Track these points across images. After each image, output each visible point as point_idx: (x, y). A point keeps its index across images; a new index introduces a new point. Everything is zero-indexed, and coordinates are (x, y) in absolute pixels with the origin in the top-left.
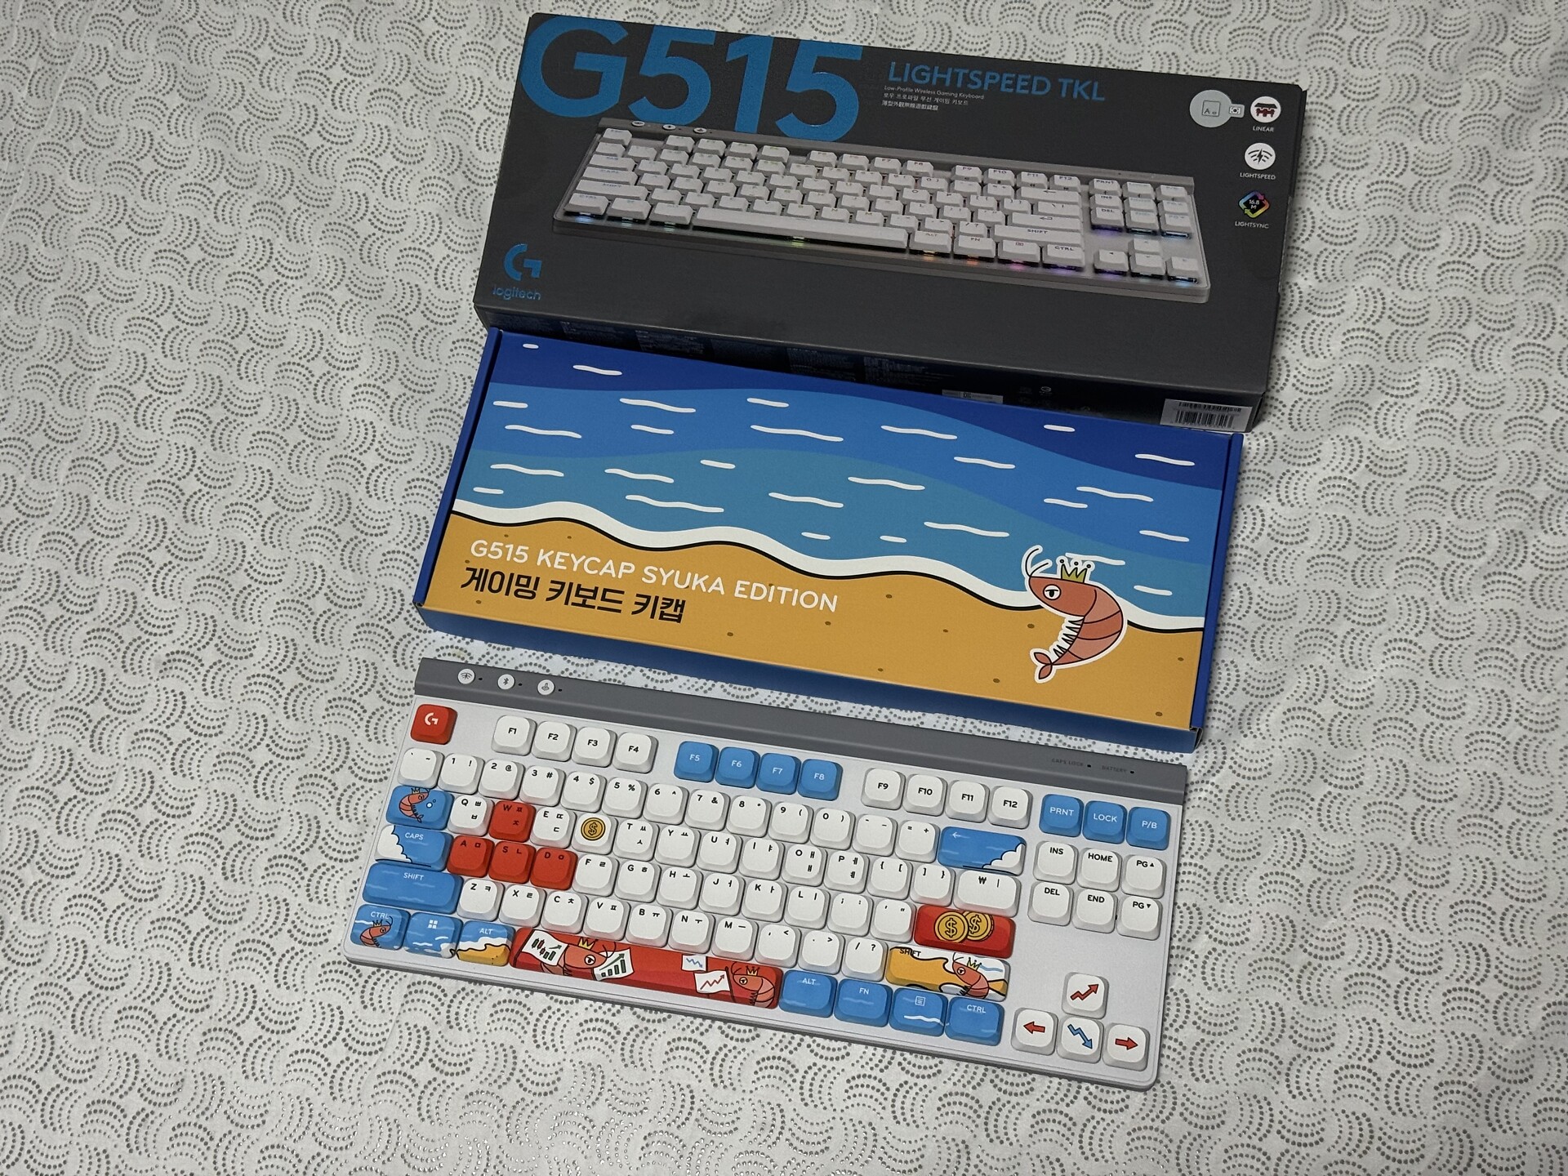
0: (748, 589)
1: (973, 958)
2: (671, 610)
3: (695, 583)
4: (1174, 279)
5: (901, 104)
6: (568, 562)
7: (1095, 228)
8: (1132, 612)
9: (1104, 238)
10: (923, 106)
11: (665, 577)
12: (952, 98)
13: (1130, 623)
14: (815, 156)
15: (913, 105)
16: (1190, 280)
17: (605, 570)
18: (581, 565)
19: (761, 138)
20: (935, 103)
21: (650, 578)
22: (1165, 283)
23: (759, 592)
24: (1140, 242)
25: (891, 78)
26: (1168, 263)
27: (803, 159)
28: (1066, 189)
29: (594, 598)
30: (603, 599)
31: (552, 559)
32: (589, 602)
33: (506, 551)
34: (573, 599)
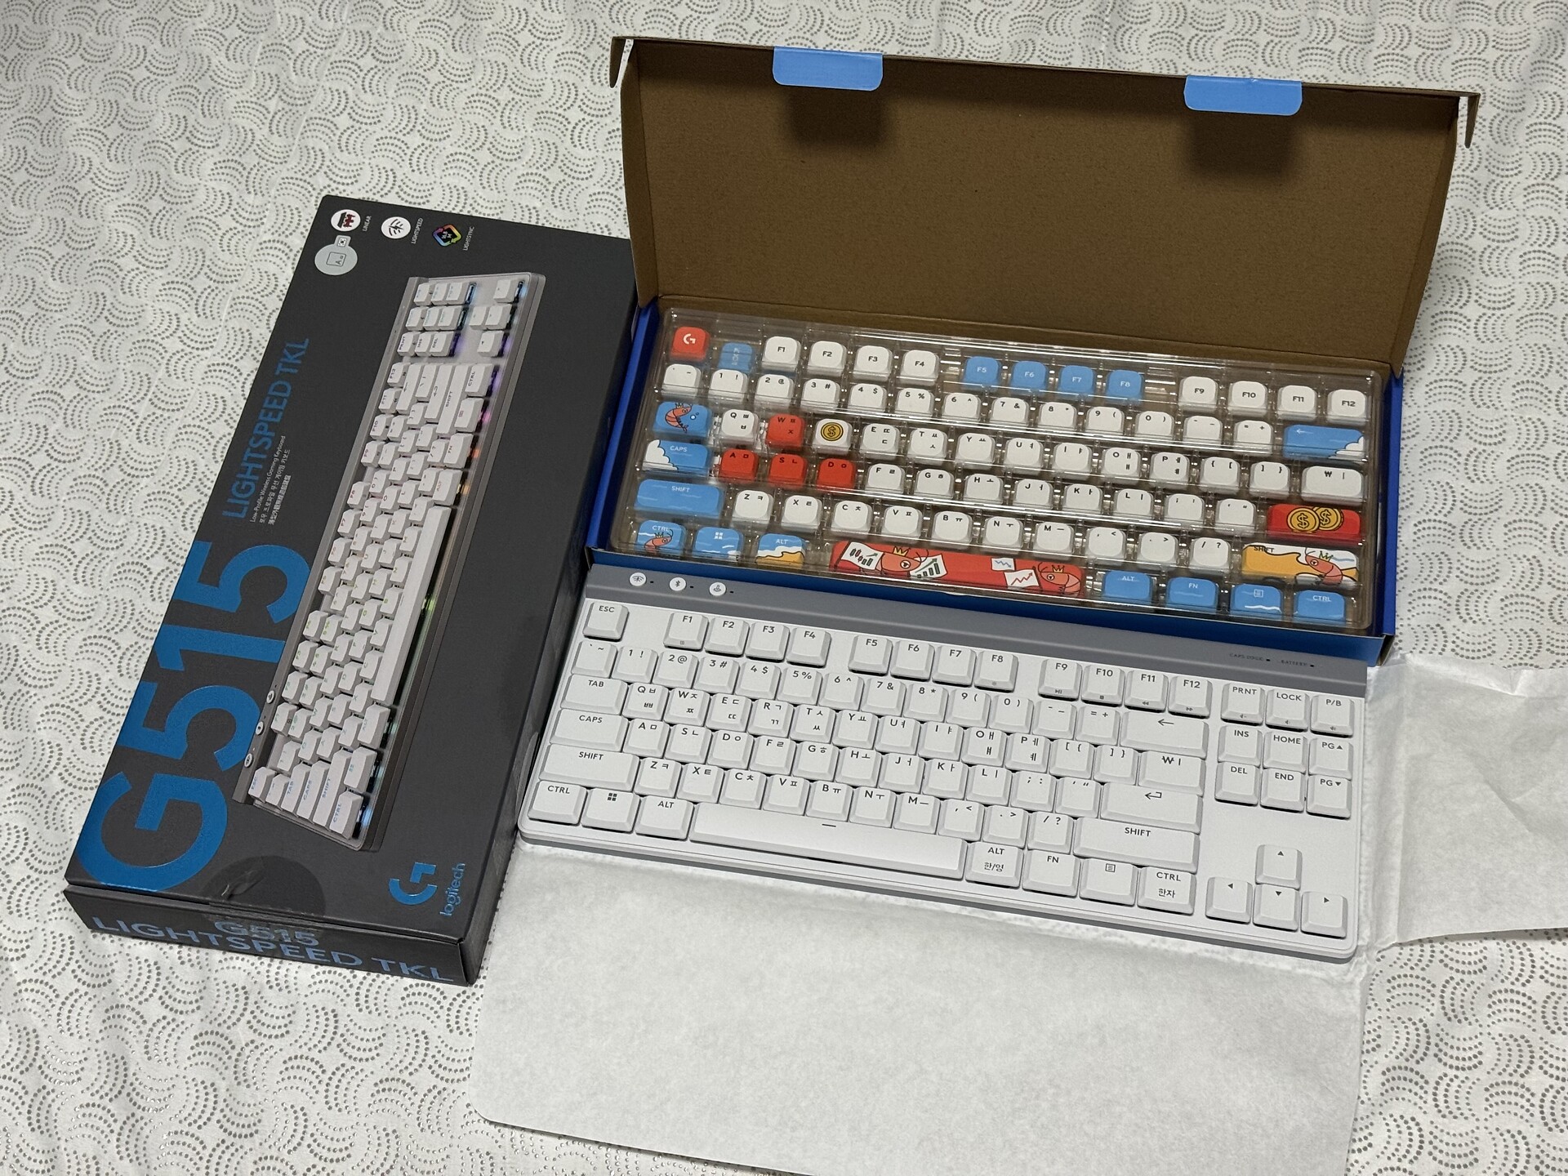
4: (517, 299)
7: (452, 353)
9: (464, 348)
10: (284, 488)
12: (279, 464)
14: (324, 587)
15: (280, 497)
16: (520, 286)
19: (293, 635)
20: (282, 479)
22: (521, 305)
24: (475, 319)
25: (243, 516)
26: (500, 301)
27: (326, 598)
28: (405, 374)
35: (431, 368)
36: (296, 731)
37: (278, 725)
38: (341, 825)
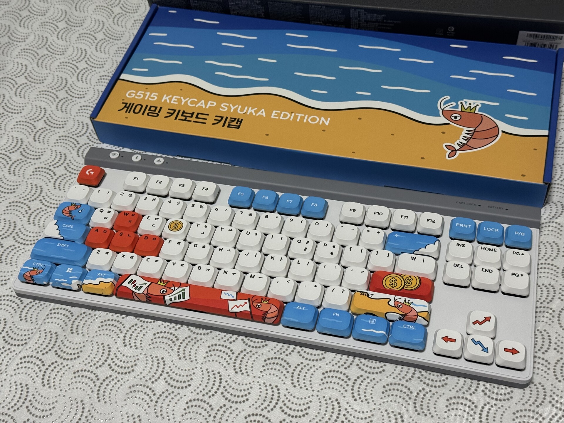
0: (279, 115)
1: (407, 299)
2: (234, 123)
3: (250, 111)
6: (180, 101)
11: (233, 108)
13: (503, 132)
17: (199, 104)
18: (186, 102)
21: (224, 109)
23: (285, 116)
29: (192, 117)
30: (197, 117)
31: (170, 99)
32: (188, 119)
33: (145, 95)
34: (180, 117)
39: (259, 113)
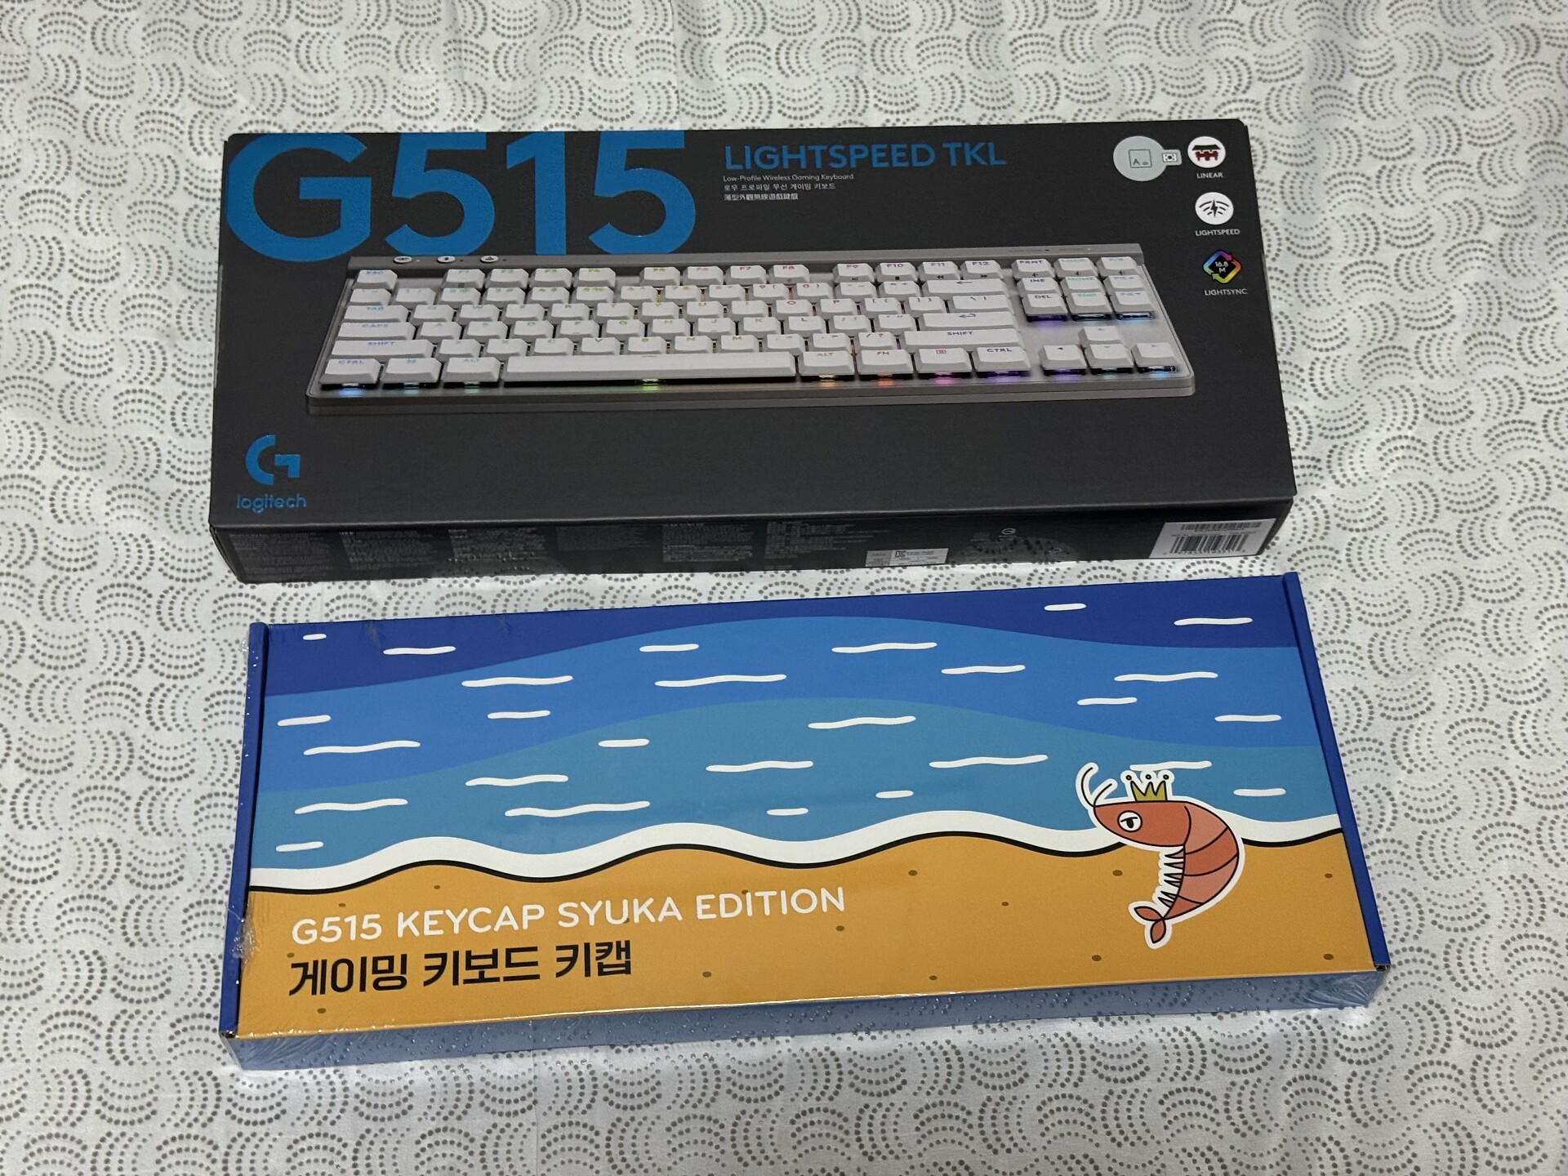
0: (715, 904)
2: (611, 959)
3: (637, 912)
4: (1146, 370)
5: (749, 197)
6: (444, 922)
7: (1032, 319)
8: (1243, 827)
9: (1045, 331)
10: (779, 197)
11: (592, 913)
12: (813, 182)
13: (1246, 841)
14: (649, 273)
15: (765, 197)
16: (1167, 369)
17: (500, 923)
18: (465, 921)
19: (574, 260)
20: (791, 191)
21: (570, 920)
22: (1136, 377)
23: (731, 904)
24: (1093, 331)
25: (729, 166)
26: (1134, 352)
27: (636, 279)
28: (984, 276)
29: (495, 965)
30: (509, 964)
31: (419, 923)
32: (488, 973)
33: (346, 928)
34: (464, 974)
35: (1003, 301)
36: (448, 295)
37: (453, 276)
38: (335, 369)
39: (664, 913)
